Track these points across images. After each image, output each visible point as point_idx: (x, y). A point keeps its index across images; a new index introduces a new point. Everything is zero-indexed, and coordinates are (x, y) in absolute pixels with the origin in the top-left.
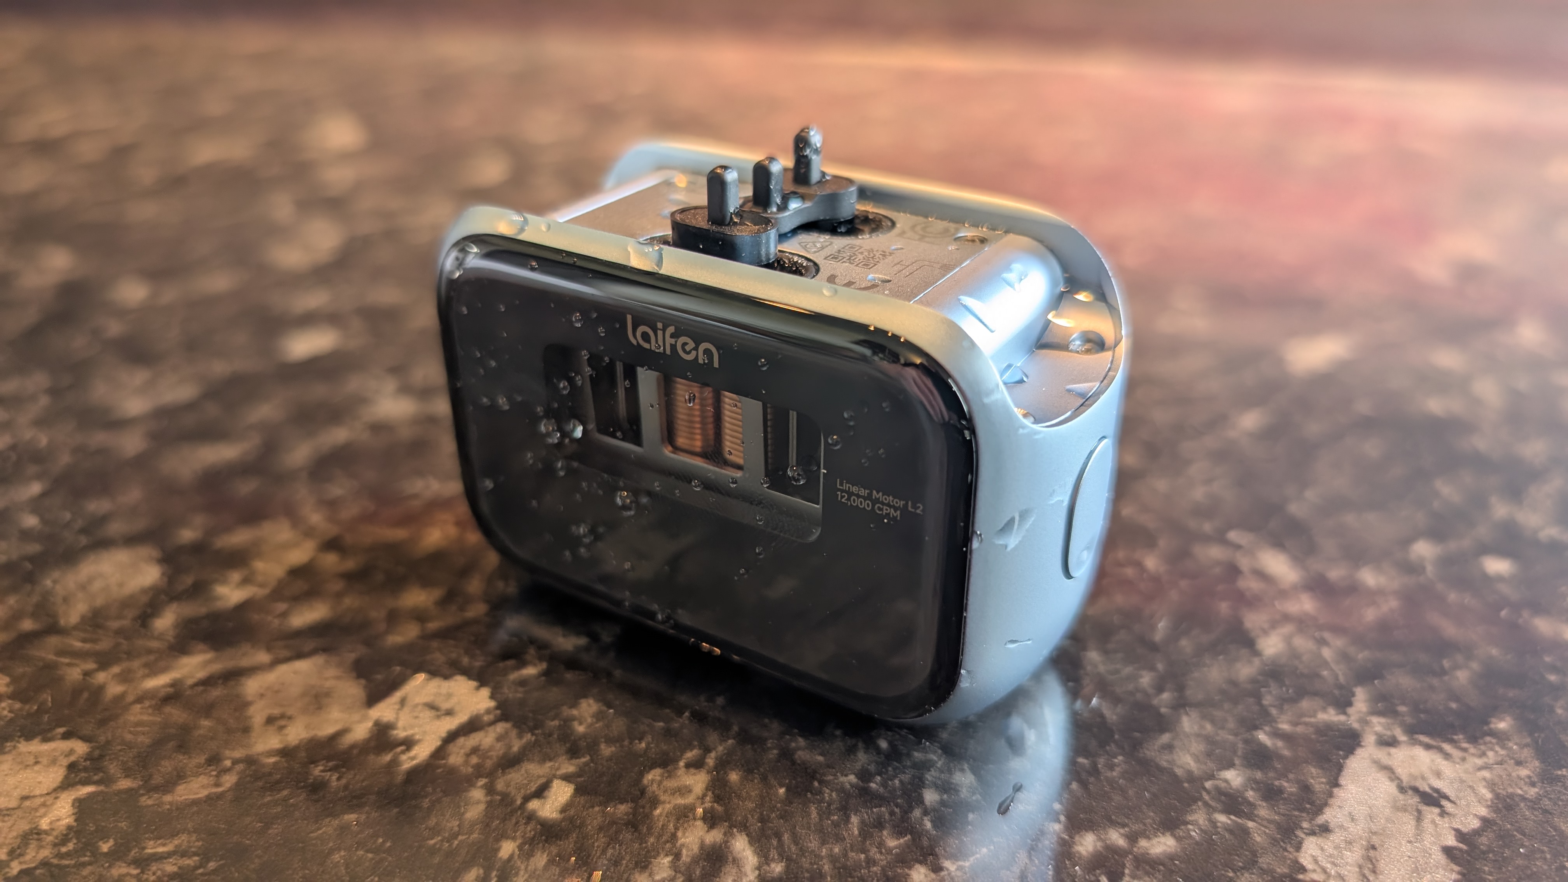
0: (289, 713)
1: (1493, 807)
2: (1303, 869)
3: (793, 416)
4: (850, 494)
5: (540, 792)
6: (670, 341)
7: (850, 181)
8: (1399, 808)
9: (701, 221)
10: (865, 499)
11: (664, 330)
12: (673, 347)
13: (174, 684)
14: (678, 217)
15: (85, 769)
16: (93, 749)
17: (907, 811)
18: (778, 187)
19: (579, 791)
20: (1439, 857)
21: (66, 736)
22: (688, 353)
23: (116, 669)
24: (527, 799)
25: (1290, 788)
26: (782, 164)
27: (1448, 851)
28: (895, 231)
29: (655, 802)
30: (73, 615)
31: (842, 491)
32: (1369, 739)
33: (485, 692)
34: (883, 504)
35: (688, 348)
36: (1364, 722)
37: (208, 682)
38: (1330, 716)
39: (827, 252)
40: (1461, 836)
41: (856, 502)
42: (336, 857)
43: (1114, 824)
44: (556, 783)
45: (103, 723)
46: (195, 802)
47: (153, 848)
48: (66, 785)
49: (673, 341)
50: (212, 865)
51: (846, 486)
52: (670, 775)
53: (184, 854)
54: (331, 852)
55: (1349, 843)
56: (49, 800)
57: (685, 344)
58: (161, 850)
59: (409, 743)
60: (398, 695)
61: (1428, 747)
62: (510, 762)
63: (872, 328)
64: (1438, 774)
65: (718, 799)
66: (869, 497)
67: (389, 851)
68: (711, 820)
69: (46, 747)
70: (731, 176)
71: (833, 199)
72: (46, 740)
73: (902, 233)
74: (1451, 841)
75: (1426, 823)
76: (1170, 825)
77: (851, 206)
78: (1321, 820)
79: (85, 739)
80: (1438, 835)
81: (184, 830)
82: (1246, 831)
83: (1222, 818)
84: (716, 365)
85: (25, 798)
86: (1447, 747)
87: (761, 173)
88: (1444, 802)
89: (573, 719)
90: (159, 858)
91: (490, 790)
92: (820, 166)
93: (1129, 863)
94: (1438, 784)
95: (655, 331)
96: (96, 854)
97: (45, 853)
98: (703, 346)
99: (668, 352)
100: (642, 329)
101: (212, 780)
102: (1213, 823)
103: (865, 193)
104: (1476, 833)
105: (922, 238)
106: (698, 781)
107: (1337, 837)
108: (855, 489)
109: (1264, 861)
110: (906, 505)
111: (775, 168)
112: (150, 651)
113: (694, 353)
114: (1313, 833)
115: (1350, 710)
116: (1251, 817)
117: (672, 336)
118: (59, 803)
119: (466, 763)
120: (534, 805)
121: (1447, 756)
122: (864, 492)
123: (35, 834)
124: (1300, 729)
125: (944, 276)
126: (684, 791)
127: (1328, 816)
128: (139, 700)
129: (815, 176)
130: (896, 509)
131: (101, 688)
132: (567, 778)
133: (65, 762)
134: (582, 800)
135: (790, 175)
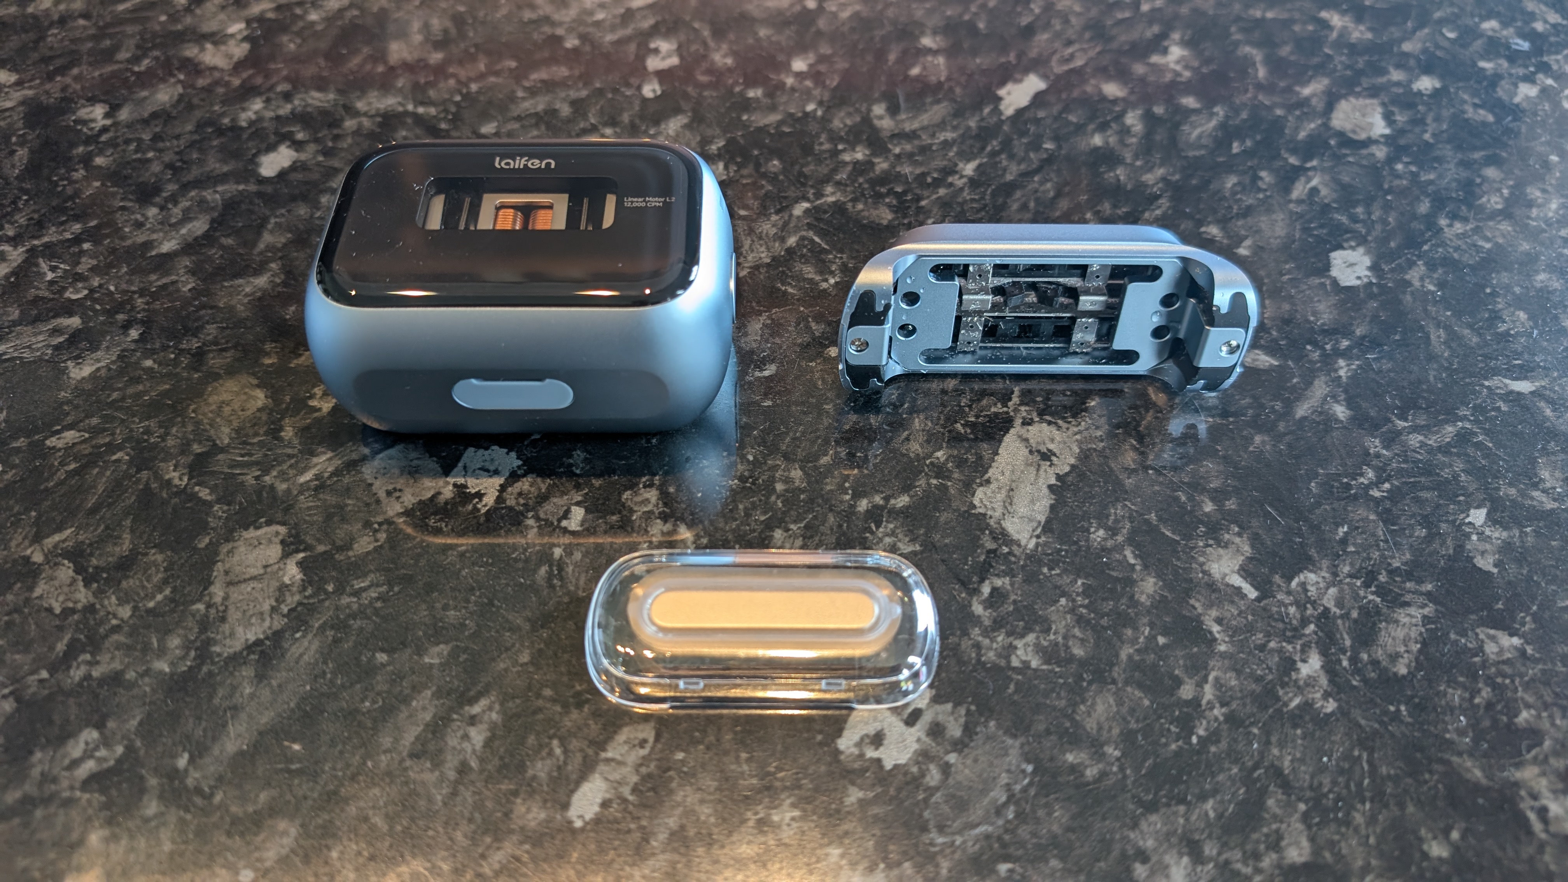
0: (399, 487)
1: (1078, 458)
2: (975, 507)
4: (633, 202)
5: (566, 515)
8: (1028, 465)
10: (641, 202)
13: (317, 477)
15: (292, 543)
16: (290, 530)
17: (768, 498)
19: (588, 511)
20: (1045, 491)
21: (269, 523)
23: (275, 473)
24: (559, 521)
25: (971, 458)
27: (1050, 487)
29: (632, 511)
30: (224, 436)
31: (628, 202)
32: (1018, 421)
33: (513, 454)
34: (652, 202)
36: (1016, 410)
37: (337, 473)
38: (998, 408)
40: (1059, 477)
42: (464, 573)
43: (877, 492)
44: (573, 508)
45: (286, 510)
46: (368, 553)
47: (358, 584)
48: (286, 555)
50: (396, 589)
51: (630, 199)
52: (636, 494)
53: (378, 585)
54: (460, 571)
55: (999, 488)
56: (282, 565)
58: (362, 585)
59: (479, 495)
60: (460, 465)
61: (1050, 423)
62: (543, 498)
64: (1052, 440)
65: (666, 505)
66: (644, 201)
67: (492, 565)
68: (664, 518)
69: (259, 532)
72: (257, 528)
74: (1053, 481)
75: (1042, 472)
76: (906, 489)
78: (986, 477)
79: (283, 524)
80: (1046, 478)
81: (370, 571)
82: (946, 488)
83: (934, 482)
85: (266, 567)
86: (1060, 422)
88: (1054, 458)
89: (571, 465)
90: (364, 589)
91: (537, 518)
93: (885, 513)
94: (1051, 446)
96: (326, 592)
97: (297, 598)
101: (372, 538)
102: (929, 484)
104: (1067, 474)
106: (652, 495)
107: (993, 486)
108: (635, 200)
109: (954, 505)
110: (666, 199)
112: (290, 456)
114: (981, 485)
115: (1010, 404)
116: (949, 478)
118: (289, 567)
119: (518, 504)
120: (564, 523)
121: (1059, 428)
123: (283, 588)
124: (980, 420)
126: (647, 501)
127: (991, 473)
128: (301, 493)
130: (660, 203)
131: (272, 487)
132: (578, 504)
133: (277, 540)
134: (590, 516)
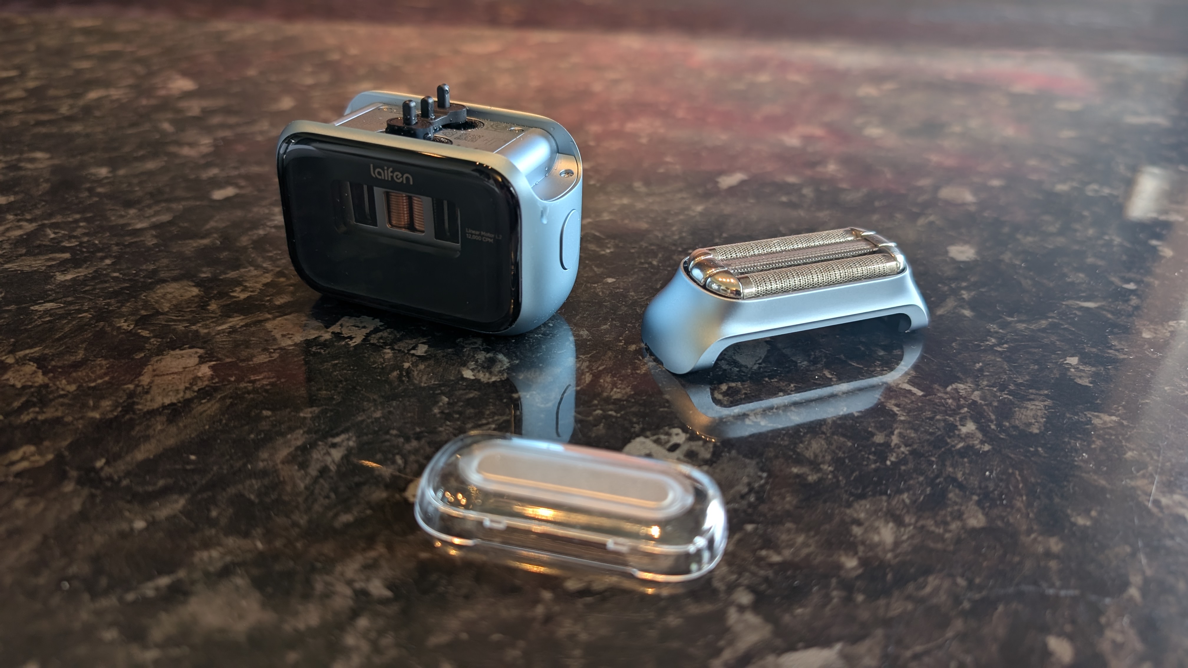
0: (291, 333)
3: (445, 203)
4: (472, 234)
5: (414, 348)
6: (390, 174)
7: (464, 106)
9: (401, 124)
10: (478, 235)
11: (388, 170)
12: (392, 177)
13: (231, 327)
14: (389, 122)
15: (207, 357)
16: (206, 351)
18: (432, 109)
19: (430, 346)
21: (191, 348)
22: (399, 179)
23: (199, 325)
24: (409, 351)
26: (433, 99)
28: (485, 127)
30: (165, 307)
31: (468, 233)
33: (377, 320)
34: (486, 237)
35: (398, 177)
37: (246, 326)
39: (455, 136)
41: (474, 237)
44: (420, 345)
45: (205, 342)
46: (264, 363)
47: (254, 377)
48: (202, 362)
49: (392, 174)
50: (283, 380)
51: (470, 231)
53: (269, 378)
54: (332, 372)
56: (197, 367)
57: (397, 175)
58: (257, 378)
59: (350, 338)
60: (338, 323)
62: (397, 340)
63: (478, 163)
66: (480, 235)
68: (487, 350)
69: (183, 352)
70: (413, 104)
71: (456, 114)
72: (182, 350)
73: (487, 129)
77: (464, 117)
79: (202, 348)
84: (411, 183)
85: (185, 368)
87: (424, 103)
90: (258, 380)
91: (393, 349)
92: (450, 100)
95: (384, 170)
96: (229, 381)
97: (206, 383)
98: (406, 175)
99: (390, 179)
100: (378, 170)
101: (268, 356)
103: (471, 112)
105: (495, 130)
108: (474, 232)
110: (495, 237)
111: (431, 101)
112: (213, 318)
113: (401, 179)
117: (392, 172)
118: (202, 368)
119: (379, 342)
122: (477, 233)
123: (197, 378)
125: (505, 144)
128: (217, 334)
129: (447, 105)
130: (491, 238)
131: (196, 331)
132: (423, 343)
133: (196, 356)
134: (432, 349)
135: (437, 104)
